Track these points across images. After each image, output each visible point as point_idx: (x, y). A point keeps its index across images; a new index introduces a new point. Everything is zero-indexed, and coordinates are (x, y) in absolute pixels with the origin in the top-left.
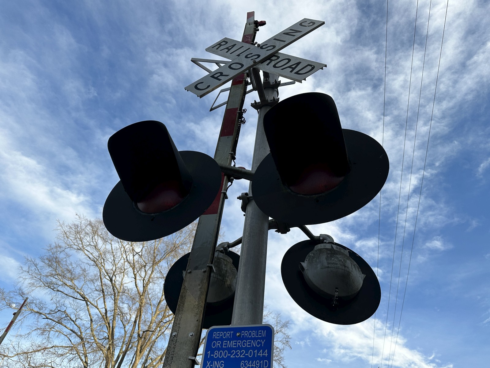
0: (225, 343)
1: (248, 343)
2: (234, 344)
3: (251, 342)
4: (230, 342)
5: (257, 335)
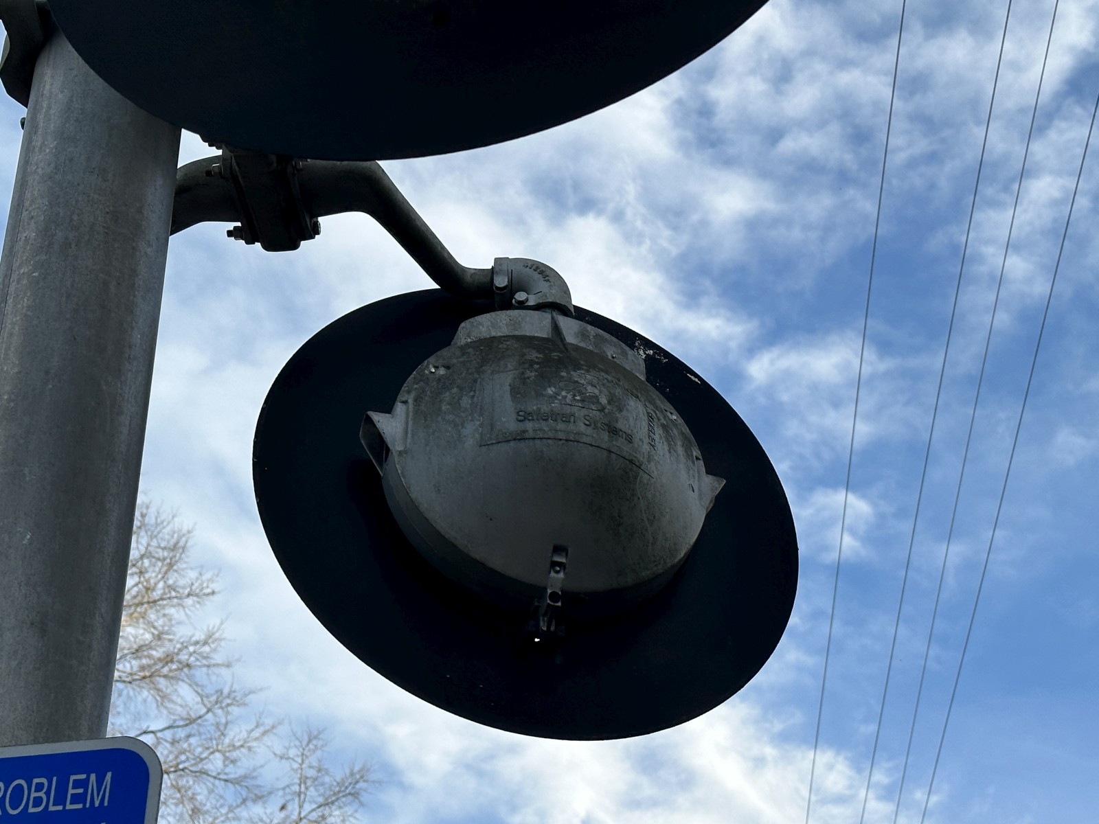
5: (61, 799)
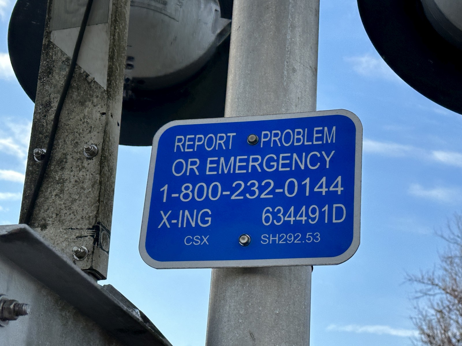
0: (212, 162)
1: (281, 162)
2: (238, 164)
3: (290, 158)
4: (227, 161)
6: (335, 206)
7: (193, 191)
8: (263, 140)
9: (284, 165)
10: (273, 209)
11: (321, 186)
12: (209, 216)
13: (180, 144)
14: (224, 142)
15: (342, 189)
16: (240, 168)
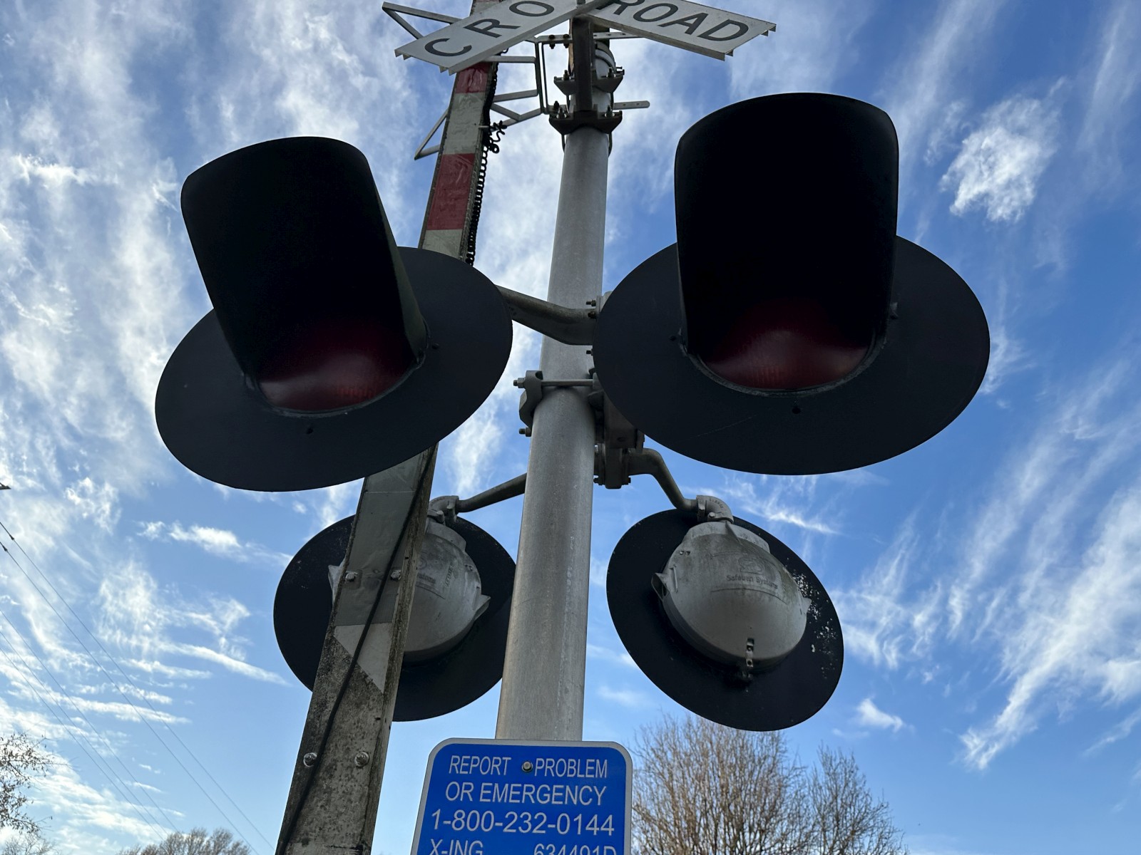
0: (486, 788)
3: (563, 791)
4: (501, 788)
6: (606, 848)
7: (465, 820)
8: (537, 768)
9: (557, 799)
10: (545, 847)
11: (592, 825)
12: (480, 849)
13: (455, 765)
14: (499, 767)
15: (613, 830)
16: (514, 797)
